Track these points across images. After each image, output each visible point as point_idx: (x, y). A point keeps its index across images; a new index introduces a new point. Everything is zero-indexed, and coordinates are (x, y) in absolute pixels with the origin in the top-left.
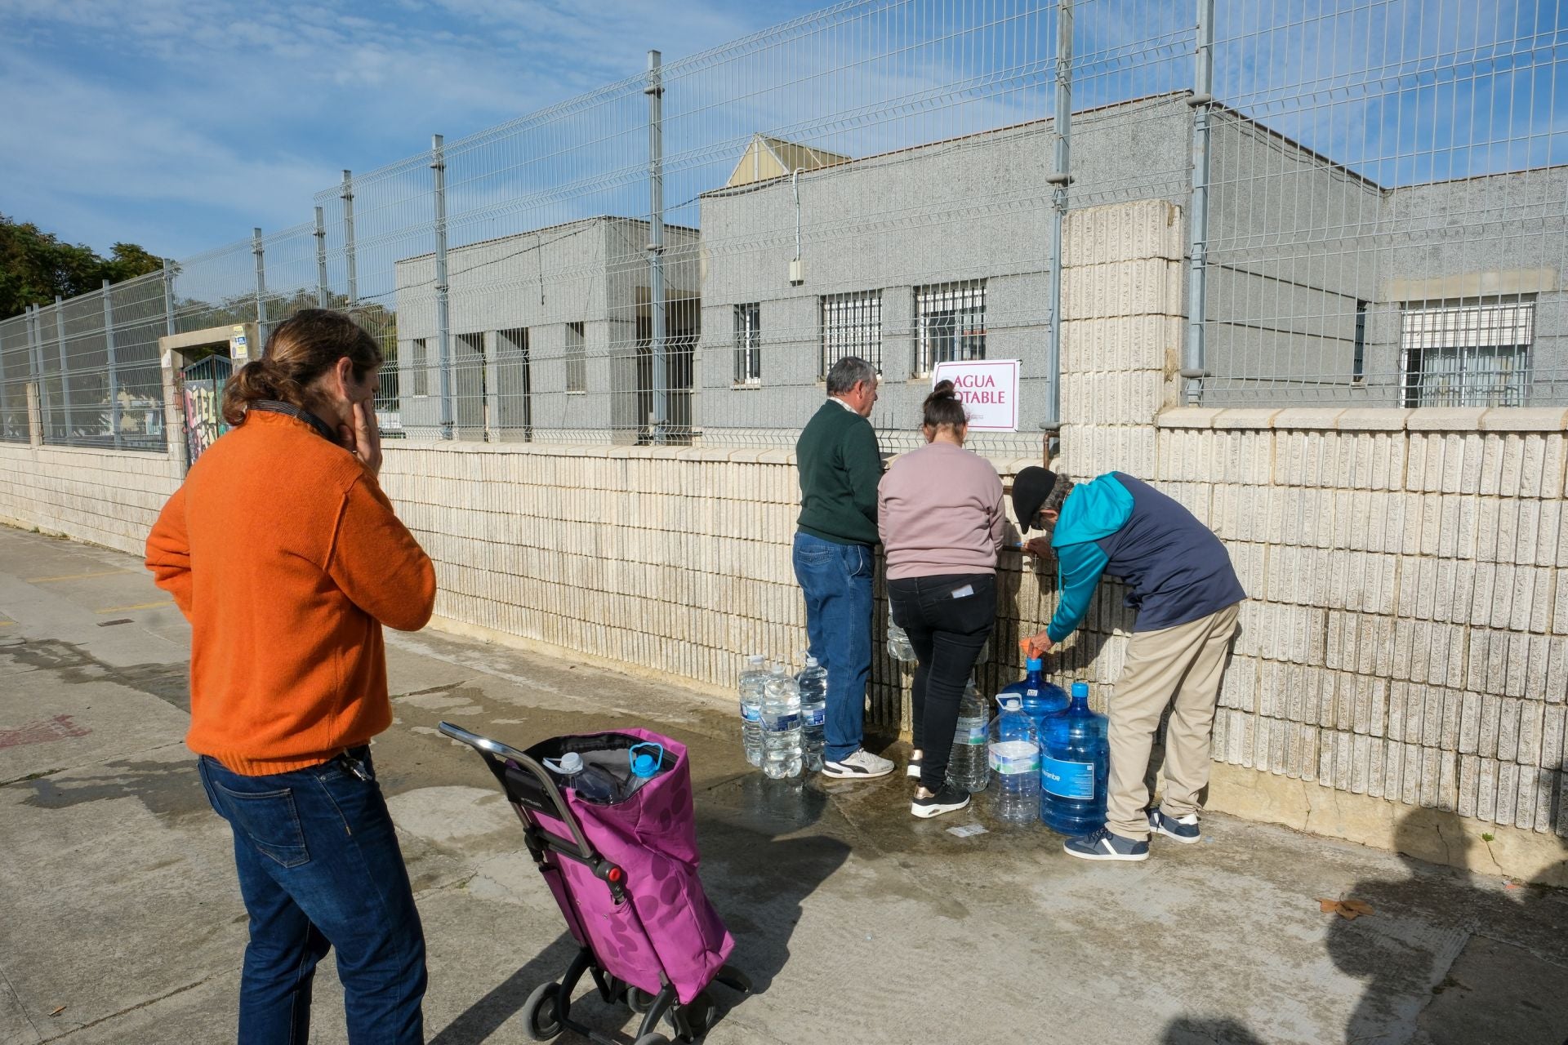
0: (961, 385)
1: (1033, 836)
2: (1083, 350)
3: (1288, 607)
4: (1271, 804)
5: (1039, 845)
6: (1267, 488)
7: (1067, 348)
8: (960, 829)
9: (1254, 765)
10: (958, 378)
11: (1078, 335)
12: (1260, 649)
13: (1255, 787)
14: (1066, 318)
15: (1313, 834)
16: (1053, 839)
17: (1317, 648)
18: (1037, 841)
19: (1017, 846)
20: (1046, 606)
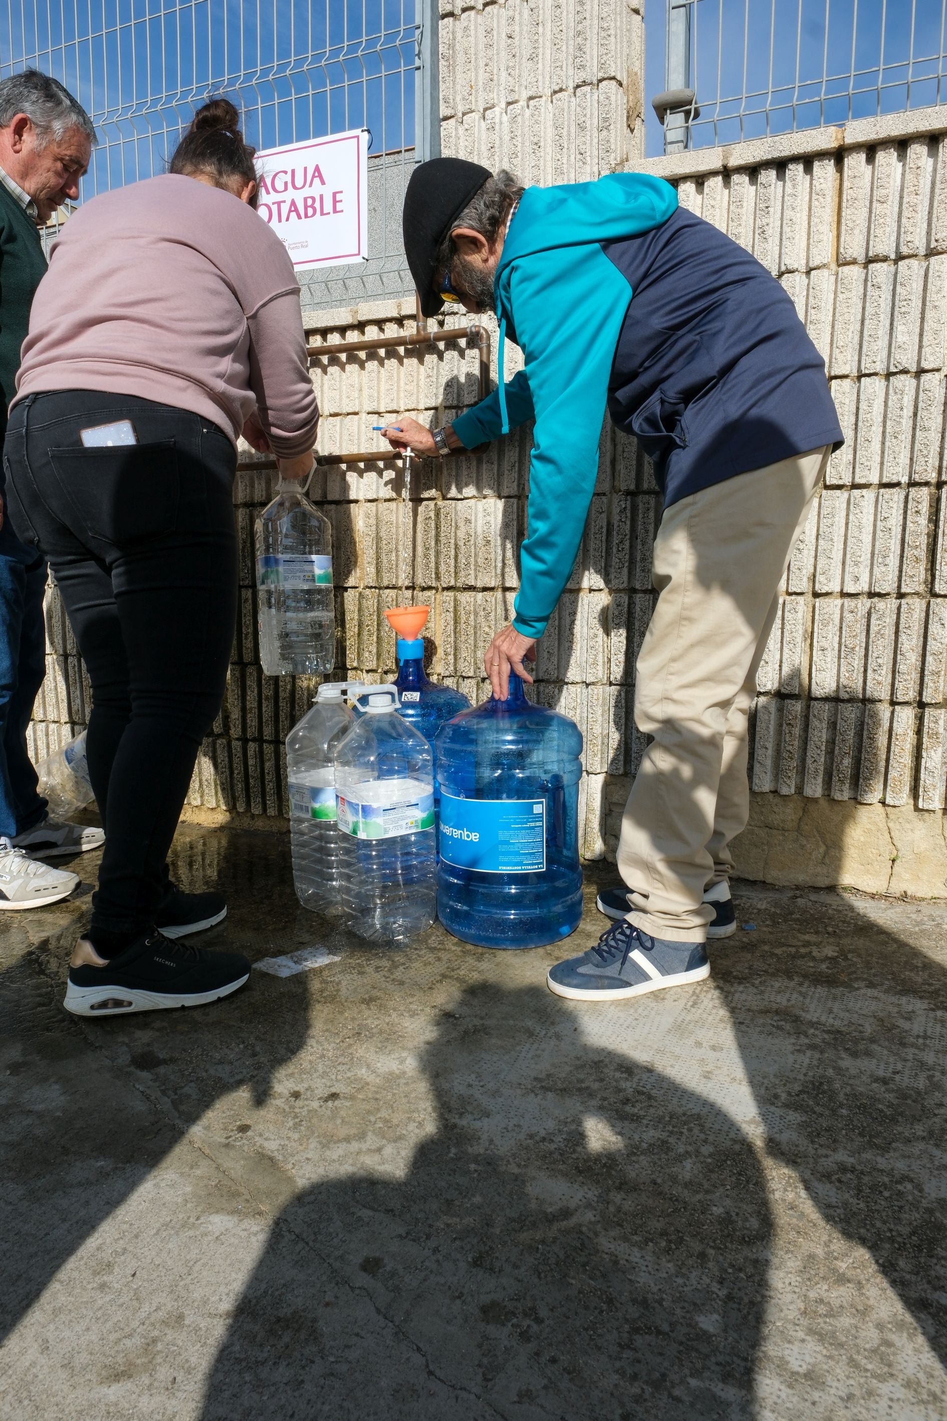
1: (430, 957)
2: (481, 71)
3: (864, 492)
4: (826, 853)
5: (444, 976)
6: (825, 272)
7: (452, 68)
8: (281, 960)
9: (800, 790)
11: (472, 39)
12: (813, 578)
13: (798, 829)
14: (449, 8)
15: (904, 897)
16: (470, 960)
17: (917, 560)
18: (441, 968)
19: (402, 983)
20: (426, 556)
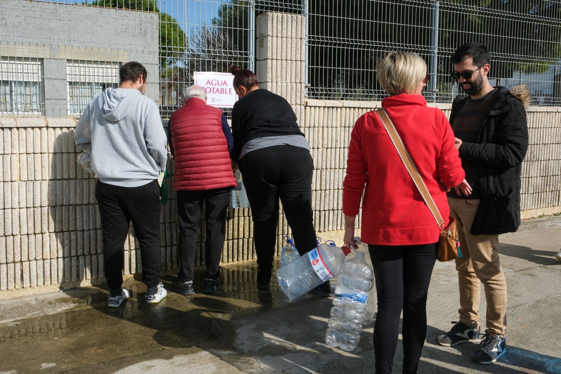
0: (210, 84)
10: (209, 80)
